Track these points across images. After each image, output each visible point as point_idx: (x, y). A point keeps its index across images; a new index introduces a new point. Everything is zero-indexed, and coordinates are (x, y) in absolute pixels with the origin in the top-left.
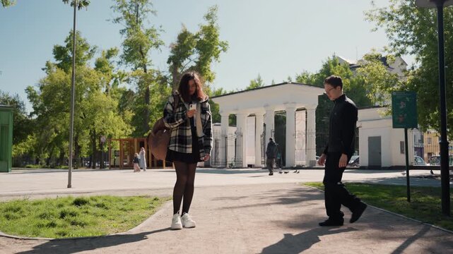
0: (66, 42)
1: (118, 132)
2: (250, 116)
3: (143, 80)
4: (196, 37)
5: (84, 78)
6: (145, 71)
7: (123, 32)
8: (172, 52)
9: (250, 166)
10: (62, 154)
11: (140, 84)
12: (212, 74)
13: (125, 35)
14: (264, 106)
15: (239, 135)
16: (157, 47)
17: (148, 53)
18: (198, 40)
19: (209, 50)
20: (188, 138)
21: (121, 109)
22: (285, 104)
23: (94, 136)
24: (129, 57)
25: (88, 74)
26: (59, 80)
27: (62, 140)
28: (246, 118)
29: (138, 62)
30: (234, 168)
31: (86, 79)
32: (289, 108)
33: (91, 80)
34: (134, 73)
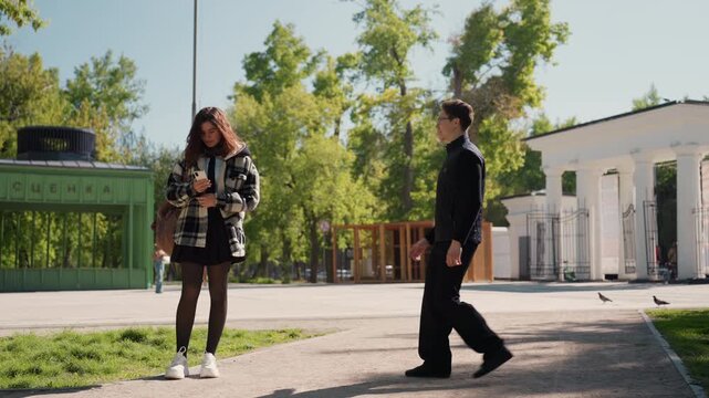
0: (266, 44)
1: (359, 211)
2: (609, 173)
3: (396, 109)
4: (503, 18)
5: (290, 111)
6: (403, 93)
7: (358, 17)
8: (455, 51)
9: (611, 277)
10: (265, 256)
11: (393, 117)
12: (538, 91)
13: (364, 23)
14: (632, 153)
15: (584, 214)
16: (424, 44)
17: (409, 56)
18: (507, 24)
19: (528, 42)
20: (201, 222)
21: (359, 169)
22: (672, 146)
23: (312, 220)
24: (372, 66)
25: (299, 104)
26: (245, 117)
27: (260, 229)
28: (601, 178)
29: (390, 74)
30: (578, 281)
31: (295, 111)
32: (683, 155)
33: (305, 113)
34: (383, 97)
